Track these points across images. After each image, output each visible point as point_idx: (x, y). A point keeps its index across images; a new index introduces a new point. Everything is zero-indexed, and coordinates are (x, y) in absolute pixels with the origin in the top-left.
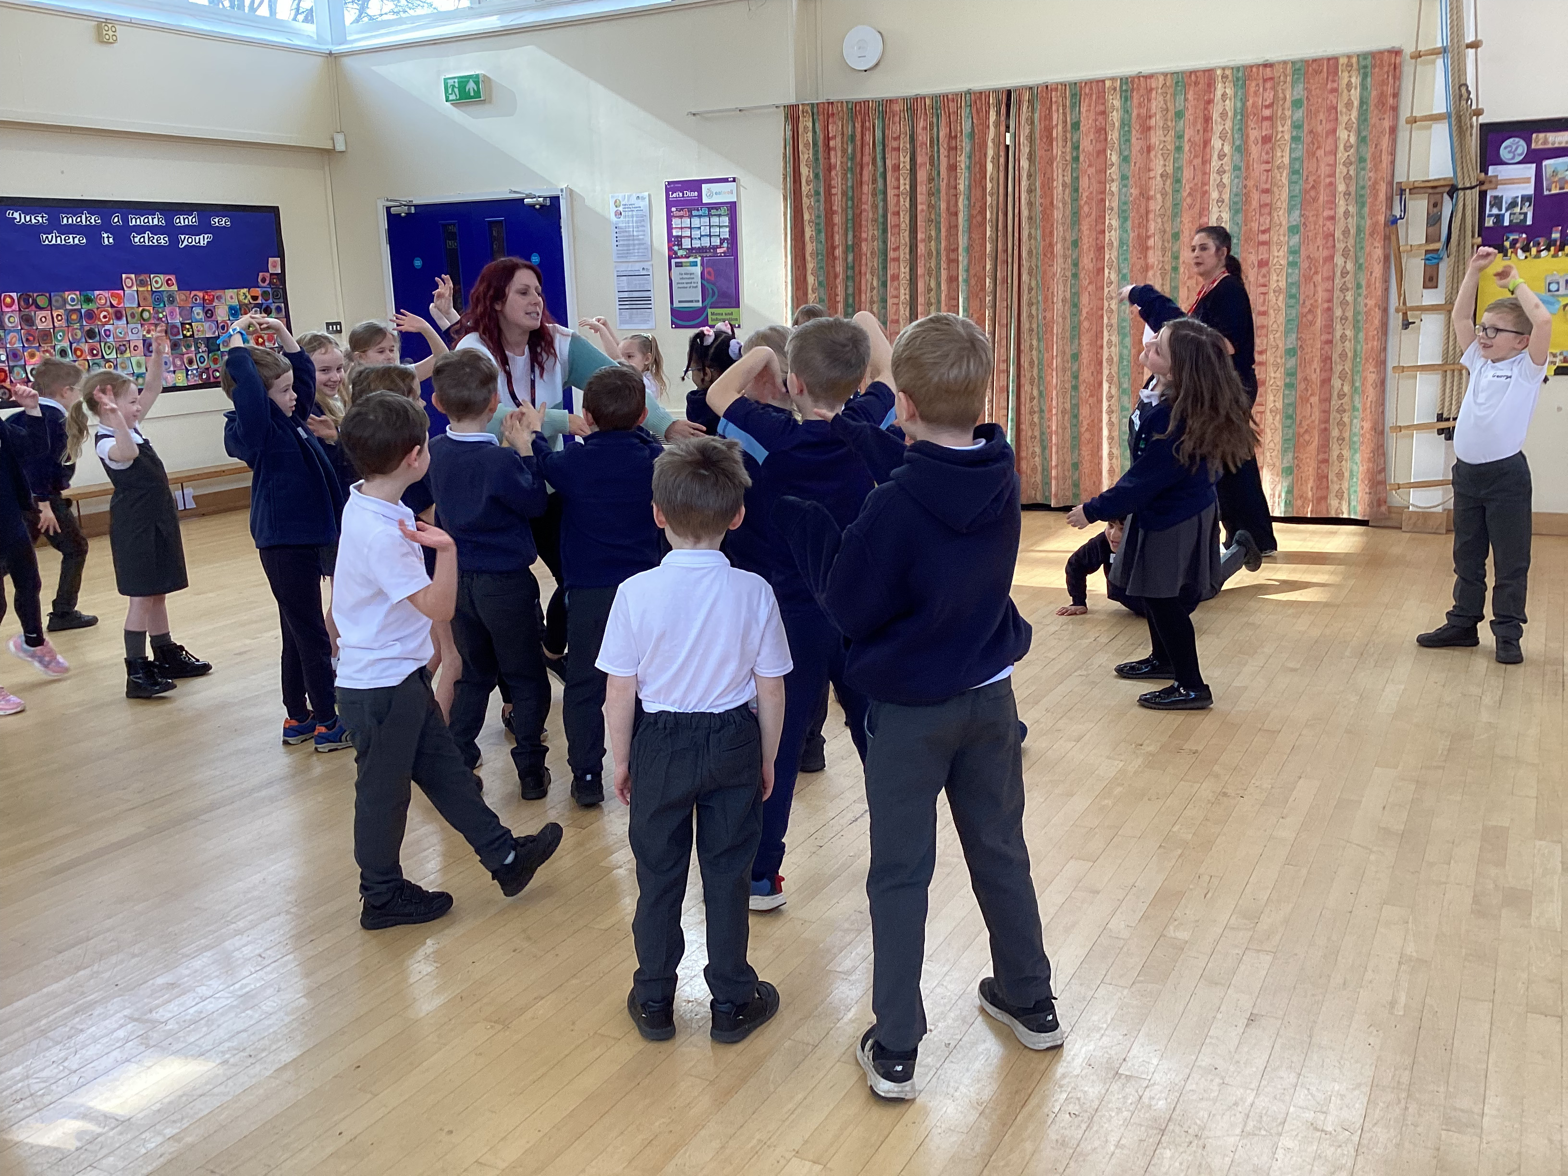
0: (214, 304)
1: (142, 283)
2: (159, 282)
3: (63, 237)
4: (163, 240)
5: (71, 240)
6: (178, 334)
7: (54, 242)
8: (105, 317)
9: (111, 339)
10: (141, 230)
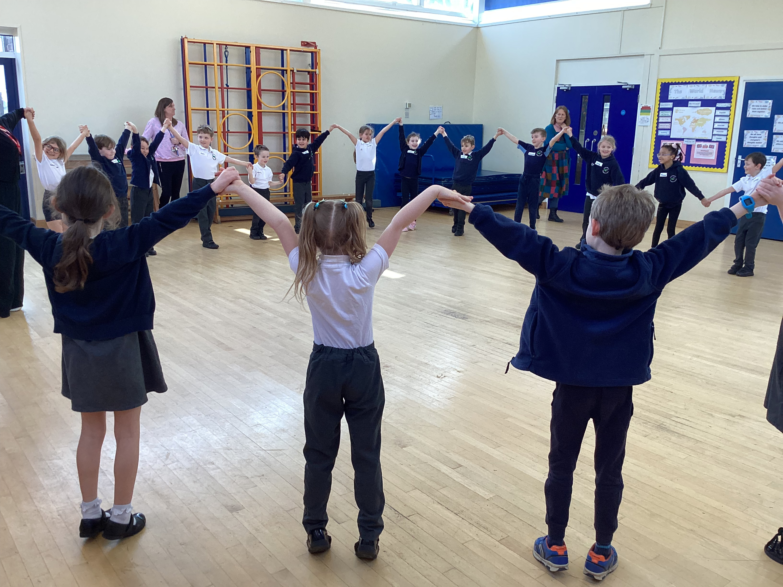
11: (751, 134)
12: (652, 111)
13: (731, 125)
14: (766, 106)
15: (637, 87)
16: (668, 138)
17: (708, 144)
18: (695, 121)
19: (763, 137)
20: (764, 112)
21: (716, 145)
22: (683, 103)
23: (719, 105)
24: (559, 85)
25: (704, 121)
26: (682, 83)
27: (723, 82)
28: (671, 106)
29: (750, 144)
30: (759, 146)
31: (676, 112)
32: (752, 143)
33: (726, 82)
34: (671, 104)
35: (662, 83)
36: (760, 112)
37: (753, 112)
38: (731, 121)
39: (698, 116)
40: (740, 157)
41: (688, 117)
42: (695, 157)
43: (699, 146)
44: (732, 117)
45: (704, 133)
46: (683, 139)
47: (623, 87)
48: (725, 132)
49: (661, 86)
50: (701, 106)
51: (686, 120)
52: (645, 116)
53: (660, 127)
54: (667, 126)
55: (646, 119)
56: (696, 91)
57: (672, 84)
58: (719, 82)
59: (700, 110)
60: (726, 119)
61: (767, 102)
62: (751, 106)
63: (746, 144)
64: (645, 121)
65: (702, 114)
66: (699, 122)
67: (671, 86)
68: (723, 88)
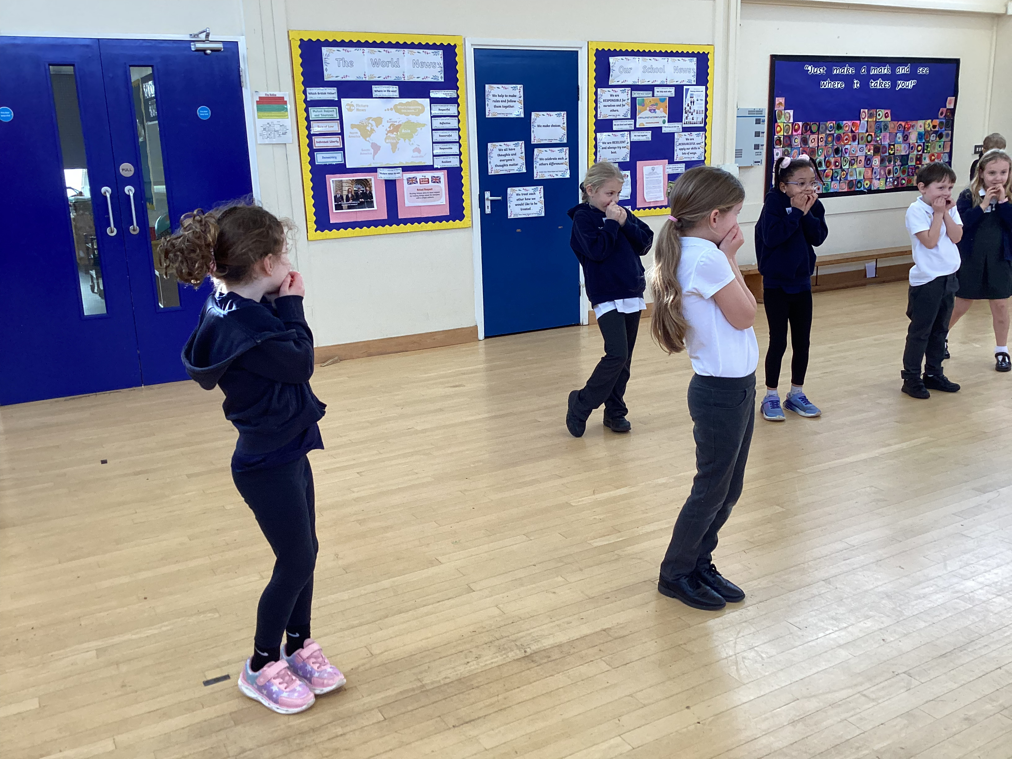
0: (910, 131)
1: (871, 116)
2: (882, 115)
3: (832, 83)
4: (887, 85)
5: (836, 85)
6: (886, 152)
7: (827, 87)
8: (846, 139)
9: (847, 155)
10: (876, 77)
11: (500, 150)
12: (290, 106)
13: (462, 133)
14: (514, 96)
15: (232, 47)
16: (341, 169)
17: (429, 175)
19: (518, 155)
20: (512, 107)
21: (442, 175)
23: (434, 94)
25: (413, 127)
26: (351, 44)
28: (335, 97)
29: (501, 168)
30: (515, 170)
31: (350, 110)
32: (503, 166)
33: (441, 47)
34: (334, 90)
35: (301, 40)
36: (506, 107)
37: (495, 106)
38: (462, 126)
39: (400, 119)
40: (487, 194)
41: (378, 121)
42: (408, 204)
43: (411, 181)
44: (462, 117)
45: (416, 154)
46: (373, 170)
47: (195, 45)
48: (456, 149)
49: (300, 47)
50: (401, 97)
51: (375, 127)
52: (275, 121)
53: (316, 146)
54: (334, 142)
55: (277, 128)
56: (385, 64)
57: (327, 44)
58: (427, 46)
59: (401, 104)
60: (454, 123)
61: (514, 89)
62: (491, 97)
63: (493, 169)
64: (277, 131)
65: (407, 114)
66: (403, 131)
67: (325, 50)
68: (438, 57)
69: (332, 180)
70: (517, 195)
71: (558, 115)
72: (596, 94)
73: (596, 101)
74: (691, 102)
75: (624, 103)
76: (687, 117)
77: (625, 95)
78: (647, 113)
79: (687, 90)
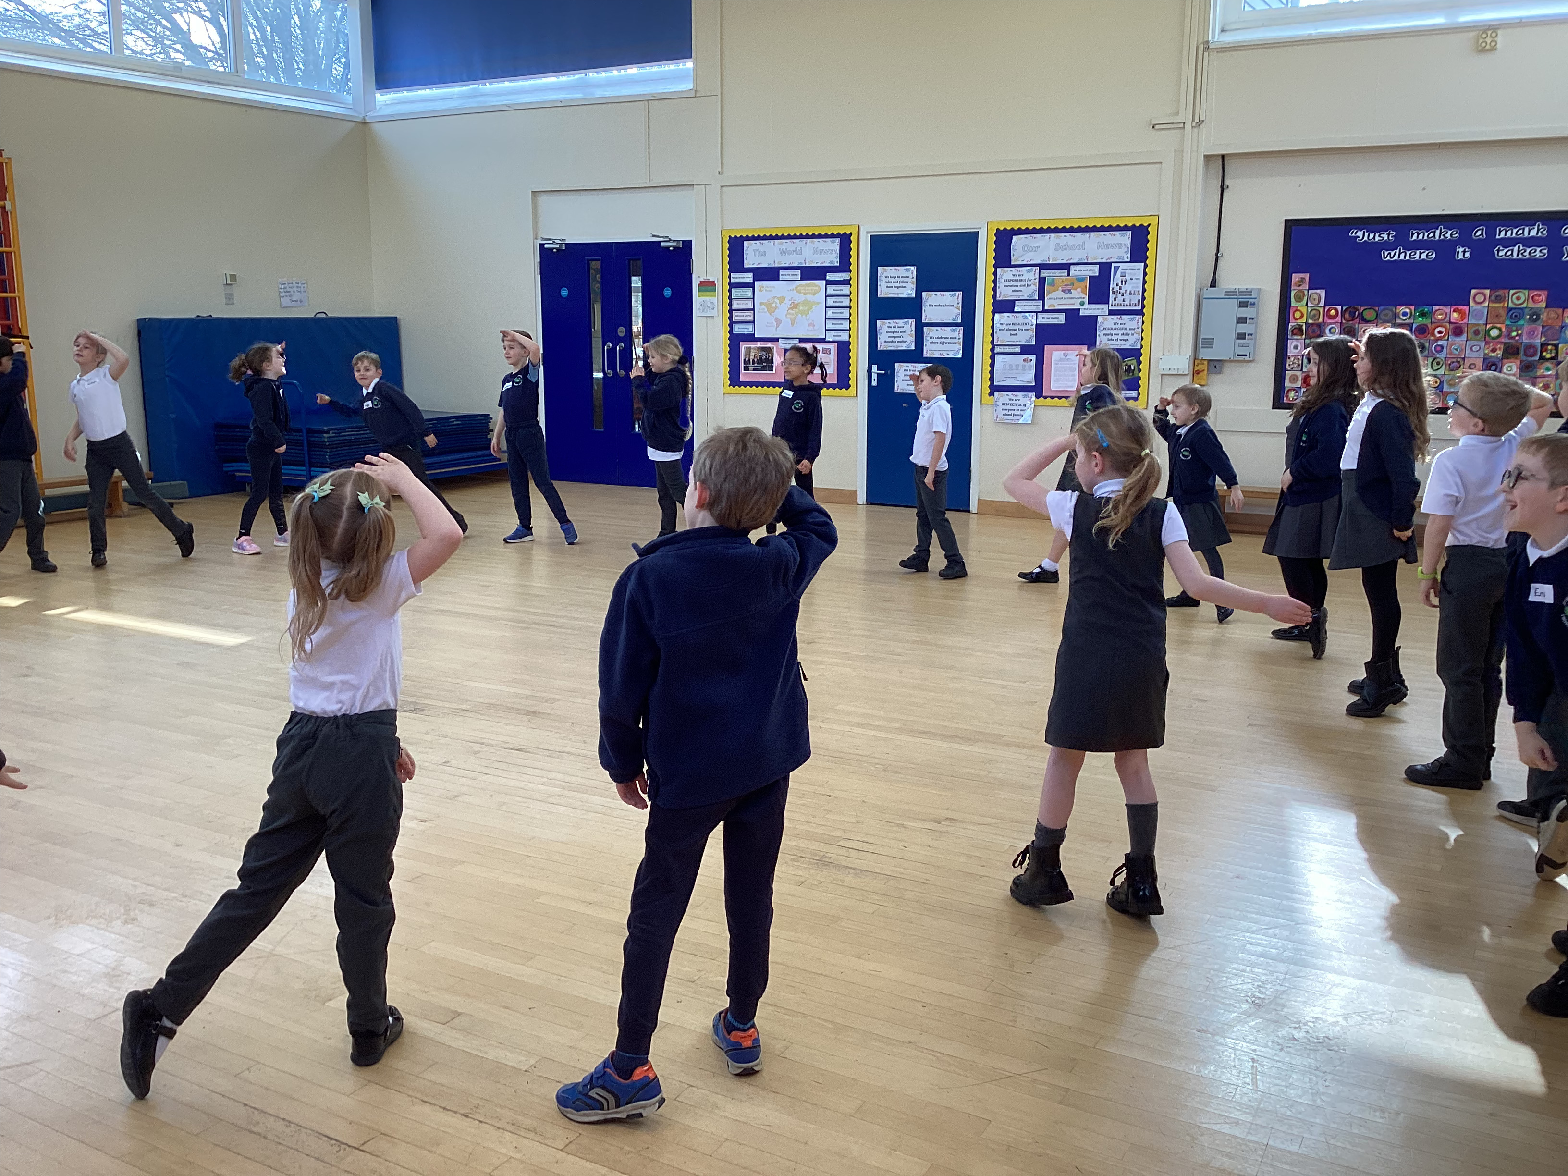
1: (1499, 299)
3: (1408, 253)
4: (1539, 253)
5: (1417, 255)
6: (1534, 355)
7: (1396, 258)
8: (1440, 332)
9: (1442, 355)
10: (1508, 243)
11: (888, 327)
12: (719, 288)
13: (854, 311)
14: (907, 277)
15: (688, 244)
16: (751, 338)
18: (795, 306)
19: (908, 332)
20: (905, 287)
21: (833, 347)
22: (770, 274)
23: (830, 276)
24: (543, 239)
25: (809, 304)
26: (765, 238)
27: (832, 236)
28: (751, 280)
29: (889, 344)
30: (903, 347)
31: (760, 291)
32: (891, 342)
33: (838, 235)
34: (751, 275)
35: (730, 237)
36: (898, 287)
37: (887, 287)
38: (854, 304)
39: (799, 298)
40: (874, 368)
41: (782, 300)
44: (854, 296)
45: (811, 328)
46: (777, 340)
47: (662, 244)
48: (846, 325)
49: (729, 242)
50: (802, 279)
51: (778, 304)
52: (707, 299)
53: (735, 319)
54: (748, 316)
55: (709, 304)
56: (790, 253)
57: (748, 238)
58: (826, 236)
59: (801, 286)
60: (845, 302)
61: (907, 270)
62: (883, 278)
63: (882, 345)
64: (708, 307)
65: (805, 294)
66: (801, 308)
67: (746, 243)
68: (835, 245)
69: (743, 346)
70: (905, 370)
71: (952, 295)
72: (995, 274)
73: (995, 281)
74: (1122, 282)
75: (1029, 283)
76: (1115, 299)
77: (1032, 275)
78: (1059, 293)
79: (1117, 268)
